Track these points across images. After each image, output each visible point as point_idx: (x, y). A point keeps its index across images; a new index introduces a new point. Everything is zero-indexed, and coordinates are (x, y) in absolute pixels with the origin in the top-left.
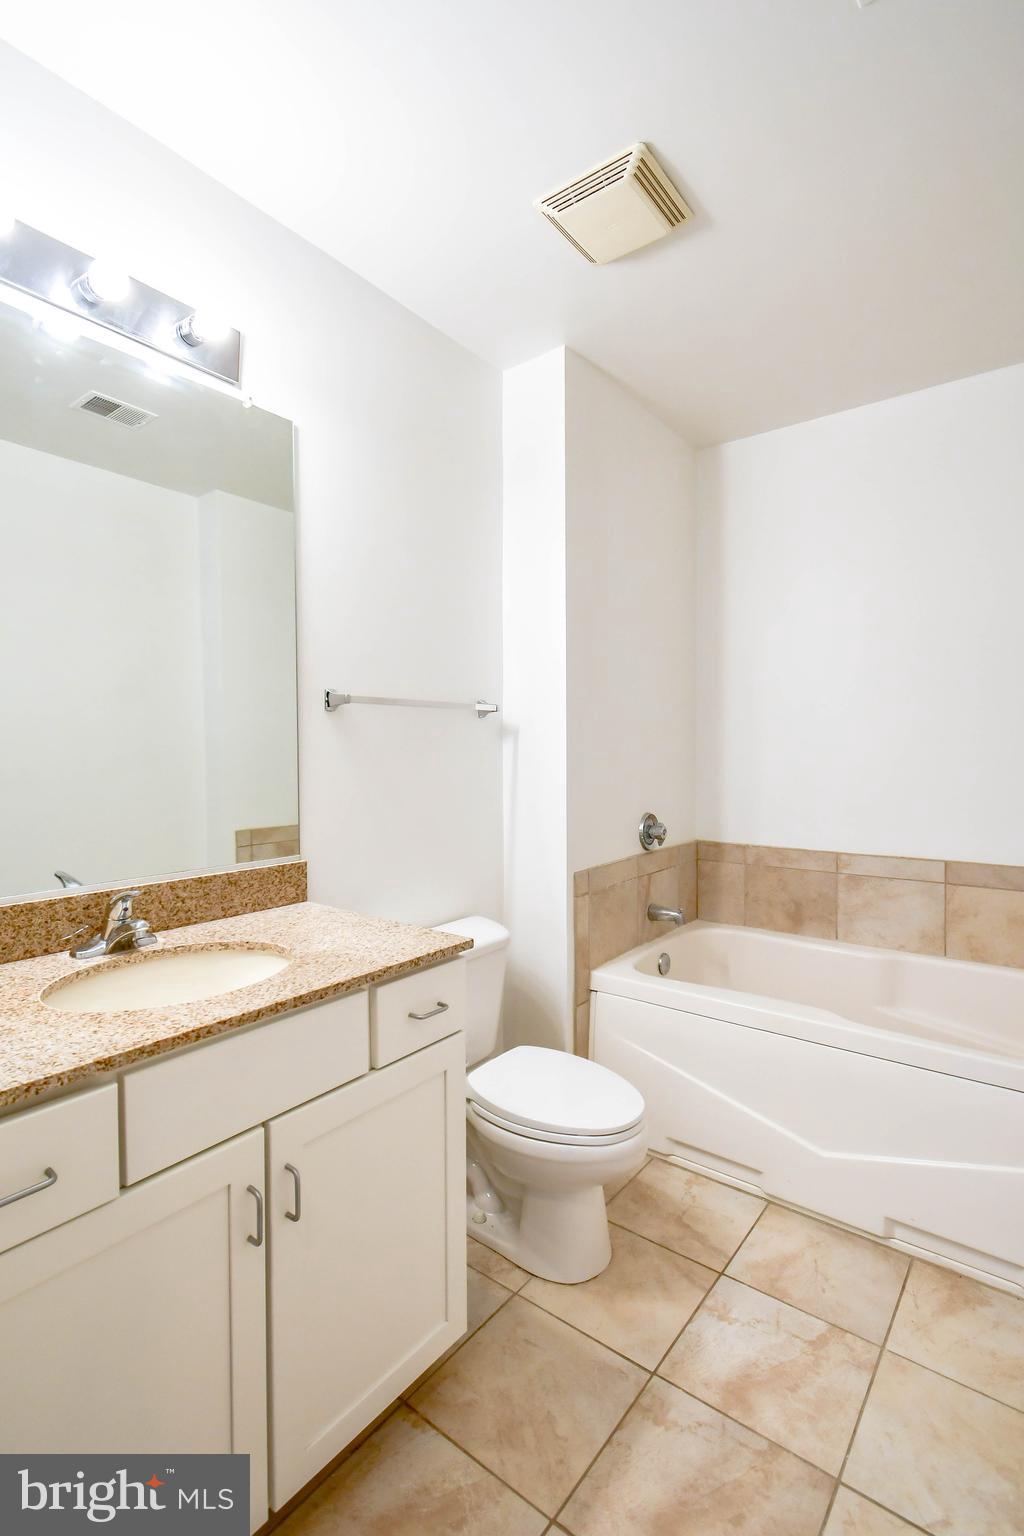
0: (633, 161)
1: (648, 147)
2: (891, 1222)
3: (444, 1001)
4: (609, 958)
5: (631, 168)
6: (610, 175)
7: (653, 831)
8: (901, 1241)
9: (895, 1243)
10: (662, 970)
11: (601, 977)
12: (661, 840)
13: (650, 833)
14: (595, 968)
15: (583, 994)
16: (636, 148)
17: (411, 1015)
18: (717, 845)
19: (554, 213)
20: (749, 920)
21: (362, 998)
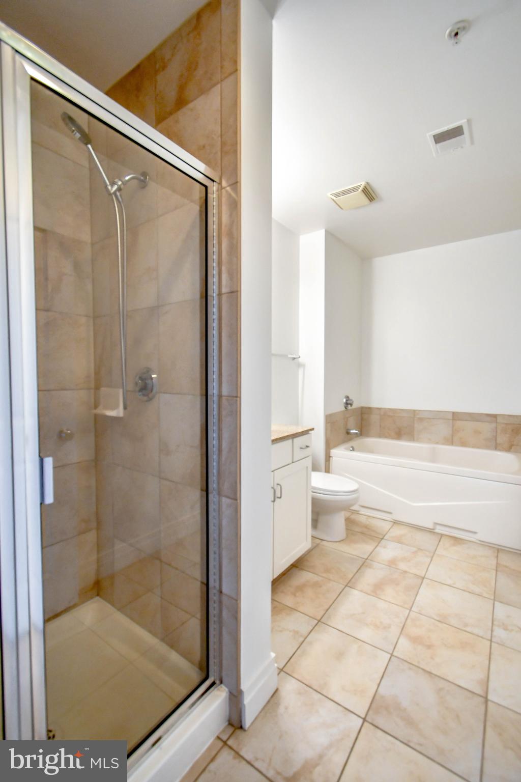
0: (362, 187)
1: (368, 183)
2: (436, 524)
3: (308, 445)
4: (335, 446)
5: (361, 188)
6: (354, 189)
7: (348, 402)
8: (439, 530)
9: (437, 531)
10: (353, 450)
11: (334, 452)
12: (351, 405)
13: (348, 403)
14: (331, 449)
15: (328, 457)
16: (363, 183)
17: (301, 448)
18: (370, 408)
19: (335, 198)
20: (381, 435)
21: (290, 441)
